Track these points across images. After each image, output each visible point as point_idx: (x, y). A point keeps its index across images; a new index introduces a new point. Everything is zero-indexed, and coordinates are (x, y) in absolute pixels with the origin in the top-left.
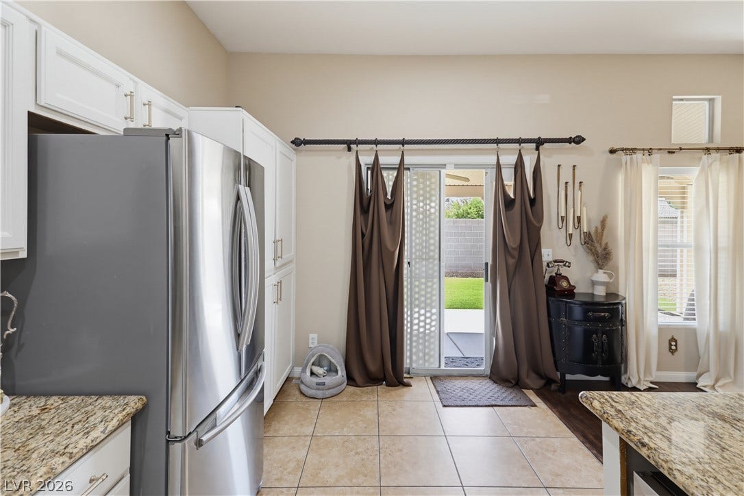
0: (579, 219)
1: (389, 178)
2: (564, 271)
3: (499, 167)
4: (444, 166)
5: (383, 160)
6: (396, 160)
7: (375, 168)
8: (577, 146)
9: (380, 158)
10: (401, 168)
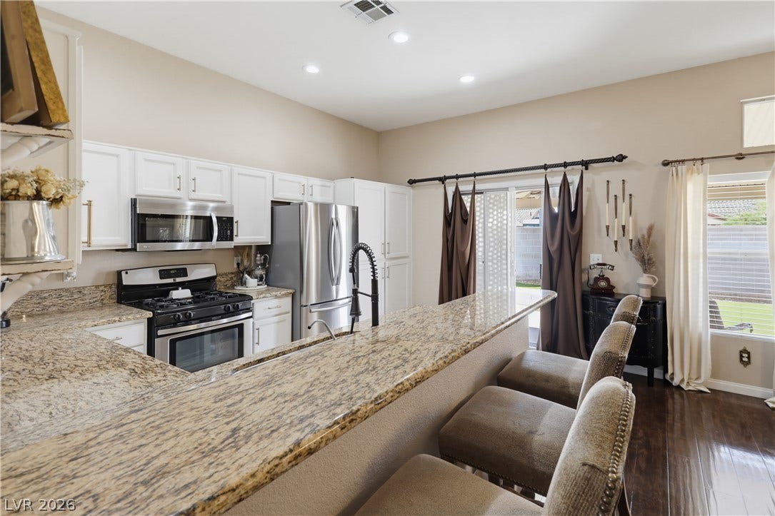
0: (624, 227)
1: (467, 200)
2: (608, 273)
3: (547, 186)
4: (507, 189)
5: (461, 188)
6: (470, 188)
7: (458, 195)
8: (620, 163)
9: (459, 187)
10: (474, 193)
